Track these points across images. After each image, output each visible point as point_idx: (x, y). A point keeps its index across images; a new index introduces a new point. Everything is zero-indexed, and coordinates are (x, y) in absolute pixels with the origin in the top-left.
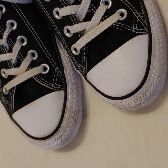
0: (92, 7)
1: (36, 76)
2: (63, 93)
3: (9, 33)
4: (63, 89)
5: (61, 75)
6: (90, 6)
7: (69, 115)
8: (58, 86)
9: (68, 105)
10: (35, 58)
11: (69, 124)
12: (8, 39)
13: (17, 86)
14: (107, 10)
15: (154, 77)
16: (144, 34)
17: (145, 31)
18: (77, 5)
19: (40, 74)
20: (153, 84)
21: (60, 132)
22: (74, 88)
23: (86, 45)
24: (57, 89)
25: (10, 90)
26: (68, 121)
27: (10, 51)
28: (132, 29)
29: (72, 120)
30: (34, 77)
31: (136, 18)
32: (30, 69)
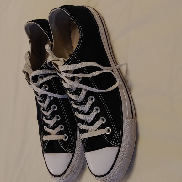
0: (95, 119)
1: (60, 140)
2: (71, 155)
3: (52, 112)
4: (72, 153)
5: (73, 143)
6: (94, 118)
7: (71, 169)
8: (70, 150)
9: (72, 163)
10: (62, 129)
11: (70, 173)
12: (50, 114)
13: (49, 140)
14: (102, 124)
15: (114, 173)
16: (117, 147)
17: (118, 145)
18: (88, 115)
19: (62, 140)
20: (113, 175)
21: (64, 176)
22: (79, 154)
23: (87, 138)
24: (69, 152)
25: (46, 140)
26: (70, 172)
27: (51, 120)
28: (111, 142)
29: (72, 172)
30: (59, 140)
31: (115, 136)
32: (58, 134)
